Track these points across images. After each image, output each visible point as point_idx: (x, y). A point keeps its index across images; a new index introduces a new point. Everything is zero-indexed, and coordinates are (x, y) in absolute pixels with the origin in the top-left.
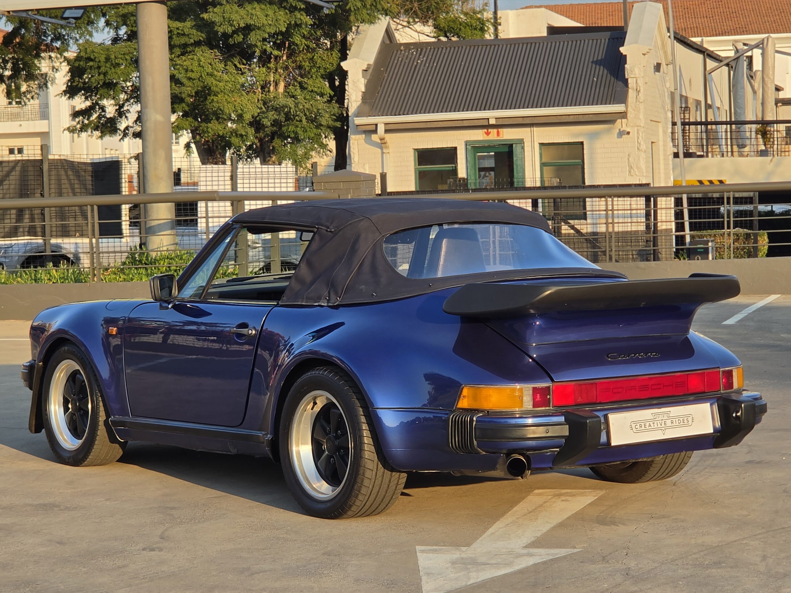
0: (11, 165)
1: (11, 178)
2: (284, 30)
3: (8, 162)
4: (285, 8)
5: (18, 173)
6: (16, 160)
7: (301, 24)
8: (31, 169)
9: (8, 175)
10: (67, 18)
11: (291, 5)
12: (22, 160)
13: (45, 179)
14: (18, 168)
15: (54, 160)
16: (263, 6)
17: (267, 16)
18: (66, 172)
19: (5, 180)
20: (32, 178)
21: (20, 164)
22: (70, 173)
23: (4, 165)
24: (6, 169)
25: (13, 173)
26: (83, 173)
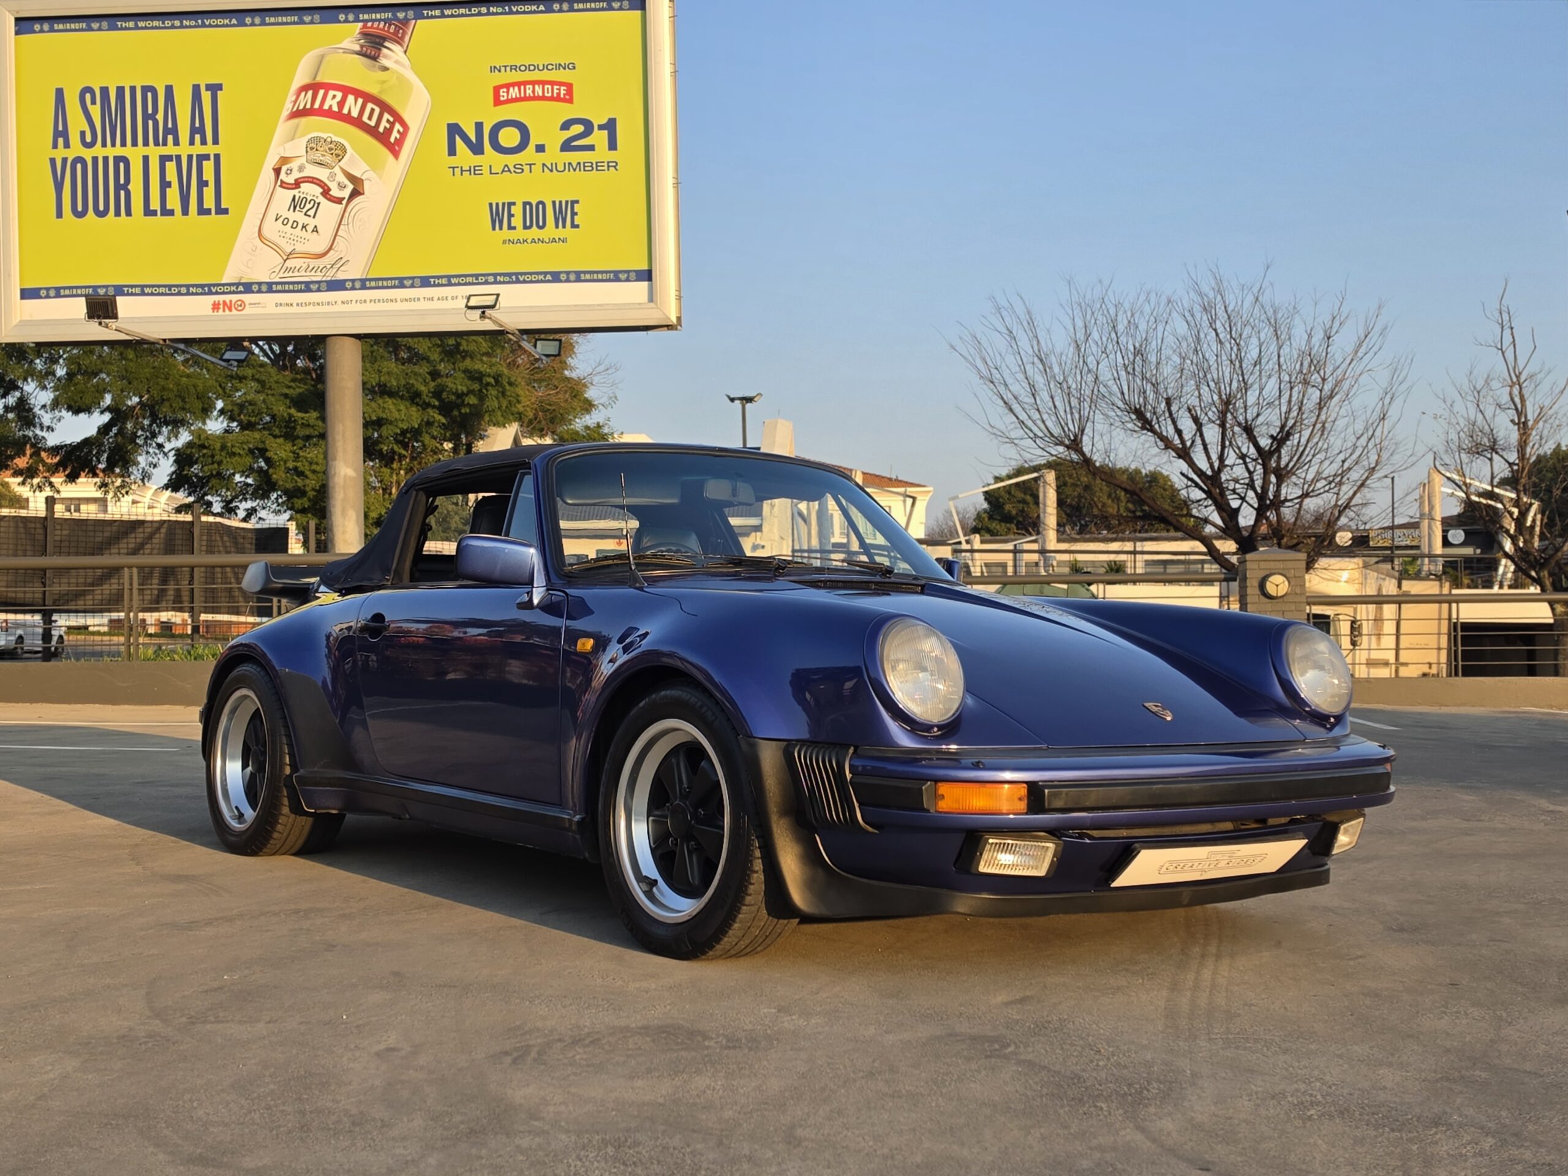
0: (155, 525)
1: (154, 541)
2: (417, 426)
3: (152, 522)
4: (417, 404)
5: (162, 535)
6: (161, 520)
7: (433, 422)
8: (179, 531)
9: (151, 537)
10: (228, 361)
11: (424, 401)
12: (169, 521)
13: (195, 544)
14: (163, 530)
15: (207, 522)
16: (395, 401)
17: (399, 410)
18: (222, 538)
19: (147, 543)
20: (180, 542)
21: (165, 525)
22: (226, 538)
23: (146, 525)
24: (149, 530)
25: (157, 536)
26: (242, 541)
